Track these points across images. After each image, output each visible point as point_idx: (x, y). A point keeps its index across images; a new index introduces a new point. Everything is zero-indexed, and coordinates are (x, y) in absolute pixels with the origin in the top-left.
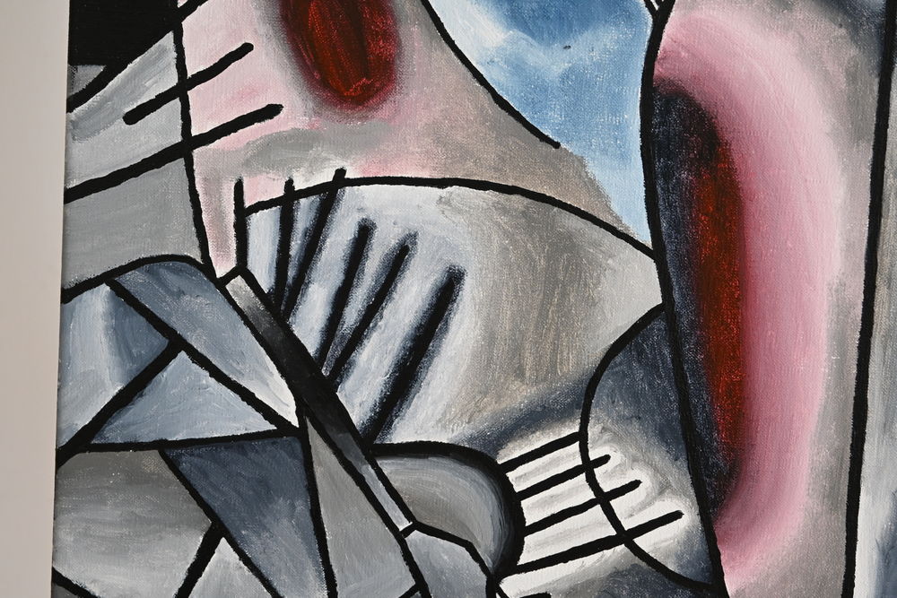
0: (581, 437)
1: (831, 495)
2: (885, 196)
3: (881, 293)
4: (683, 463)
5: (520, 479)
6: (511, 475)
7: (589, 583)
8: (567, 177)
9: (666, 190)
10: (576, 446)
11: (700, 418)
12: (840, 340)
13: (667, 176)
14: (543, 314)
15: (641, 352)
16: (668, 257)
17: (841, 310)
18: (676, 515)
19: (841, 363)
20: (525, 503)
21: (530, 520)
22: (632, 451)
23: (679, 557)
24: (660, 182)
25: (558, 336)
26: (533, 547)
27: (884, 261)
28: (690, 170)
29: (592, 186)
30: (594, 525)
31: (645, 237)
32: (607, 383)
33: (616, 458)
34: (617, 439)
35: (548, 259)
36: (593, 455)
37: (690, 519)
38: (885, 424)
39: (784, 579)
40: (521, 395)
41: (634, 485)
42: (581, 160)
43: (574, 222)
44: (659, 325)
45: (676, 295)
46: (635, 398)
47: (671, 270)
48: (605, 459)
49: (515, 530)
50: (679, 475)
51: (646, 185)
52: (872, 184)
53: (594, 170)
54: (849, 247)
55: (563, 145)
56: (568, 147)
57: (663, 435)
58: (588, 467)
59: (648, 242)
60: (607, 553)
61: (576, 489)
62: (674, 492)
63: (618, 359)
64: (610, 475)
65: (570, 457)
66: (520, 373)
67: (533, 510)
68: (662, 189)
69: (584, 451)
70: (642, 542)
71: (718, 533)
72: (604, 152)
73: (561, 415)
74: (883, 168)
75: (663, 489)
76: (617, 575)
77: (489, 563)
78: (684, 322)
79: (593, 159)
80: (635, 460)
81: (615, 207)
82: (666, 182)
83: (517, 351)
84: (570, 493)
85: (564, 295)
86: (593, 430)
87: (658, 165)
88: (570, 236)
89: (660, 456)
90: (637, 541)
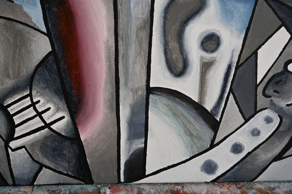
0: (30, 95)
1: (110, 107)
2: (118, 12)
3: (120, 43)
4: (63, 101)
5: (12, 110)
6: (9, 109)
7: (37, 141)
8: (17, 12)
9: (49, 14)
10: (29, 98)
11: (67, 86)
12: (108, 58)
13: (49, 10)
14: (14, 57)
15: (47, 67)
16: (52, 35)
17: (108, 49)
18: (63, 118)
19: (110, 65)
20: (14, 118)
21: (17, 123)
22: (47, 98)
23: (65, 131)
24: (47, 12)
25: (19, 63)
26: (18, 132)
27: (120, 32)
28: (56, 7)
29: (26, 15)
30: (37, 123)
31: (44, 29)
32: (37, 77)
33: (42, 101)
34: (42, 95)
35: (14, 39)
36: (35, 101)
37: (67, 118)
38: (125, 84)
39: (99, 135)
40: (9, 83)
41: (49, 109)
42: (21, 6)
43: (21, 26)
44: (51, 57)
45: (56, 48)
46: (46, 81)
47: (54, 40)
48: (39, 102)
49: (12, 126)
50: (62, 105)
51: (43, 13)
52: (114, 8)
53: (26, 9)
54: (109, 29)
55: (15, 2)
56: (16, 2)
57: (56, 92)
58: (33, 104)
59: (45, 31)
60: (42, 131)
61: (30, 112)
62: (62, 110)
63: (39, 69)
64: (41, 107)
65: (27, 102)
66: (8, 76)
67: (17, 120)
68: (48, 14)
69: (32, 100)
70: (53, 127)
71: (77, 122)
72: (28, 3)
73: (23, 89)
74: (117, 3)
75: (58, 110)
76: (46, 138)
77: (4, 138)
78: (59, 56)
79: (25, 6)
80: (48, 101)
81: (34, 21)
82: (49, 12)
83: (6, 69)
84: (28, 113)
85: (20, 50)
86: (34, 93)
87: (46, 6)
88: (20, 31)
89: (56, 99)
90: (51, 126)
